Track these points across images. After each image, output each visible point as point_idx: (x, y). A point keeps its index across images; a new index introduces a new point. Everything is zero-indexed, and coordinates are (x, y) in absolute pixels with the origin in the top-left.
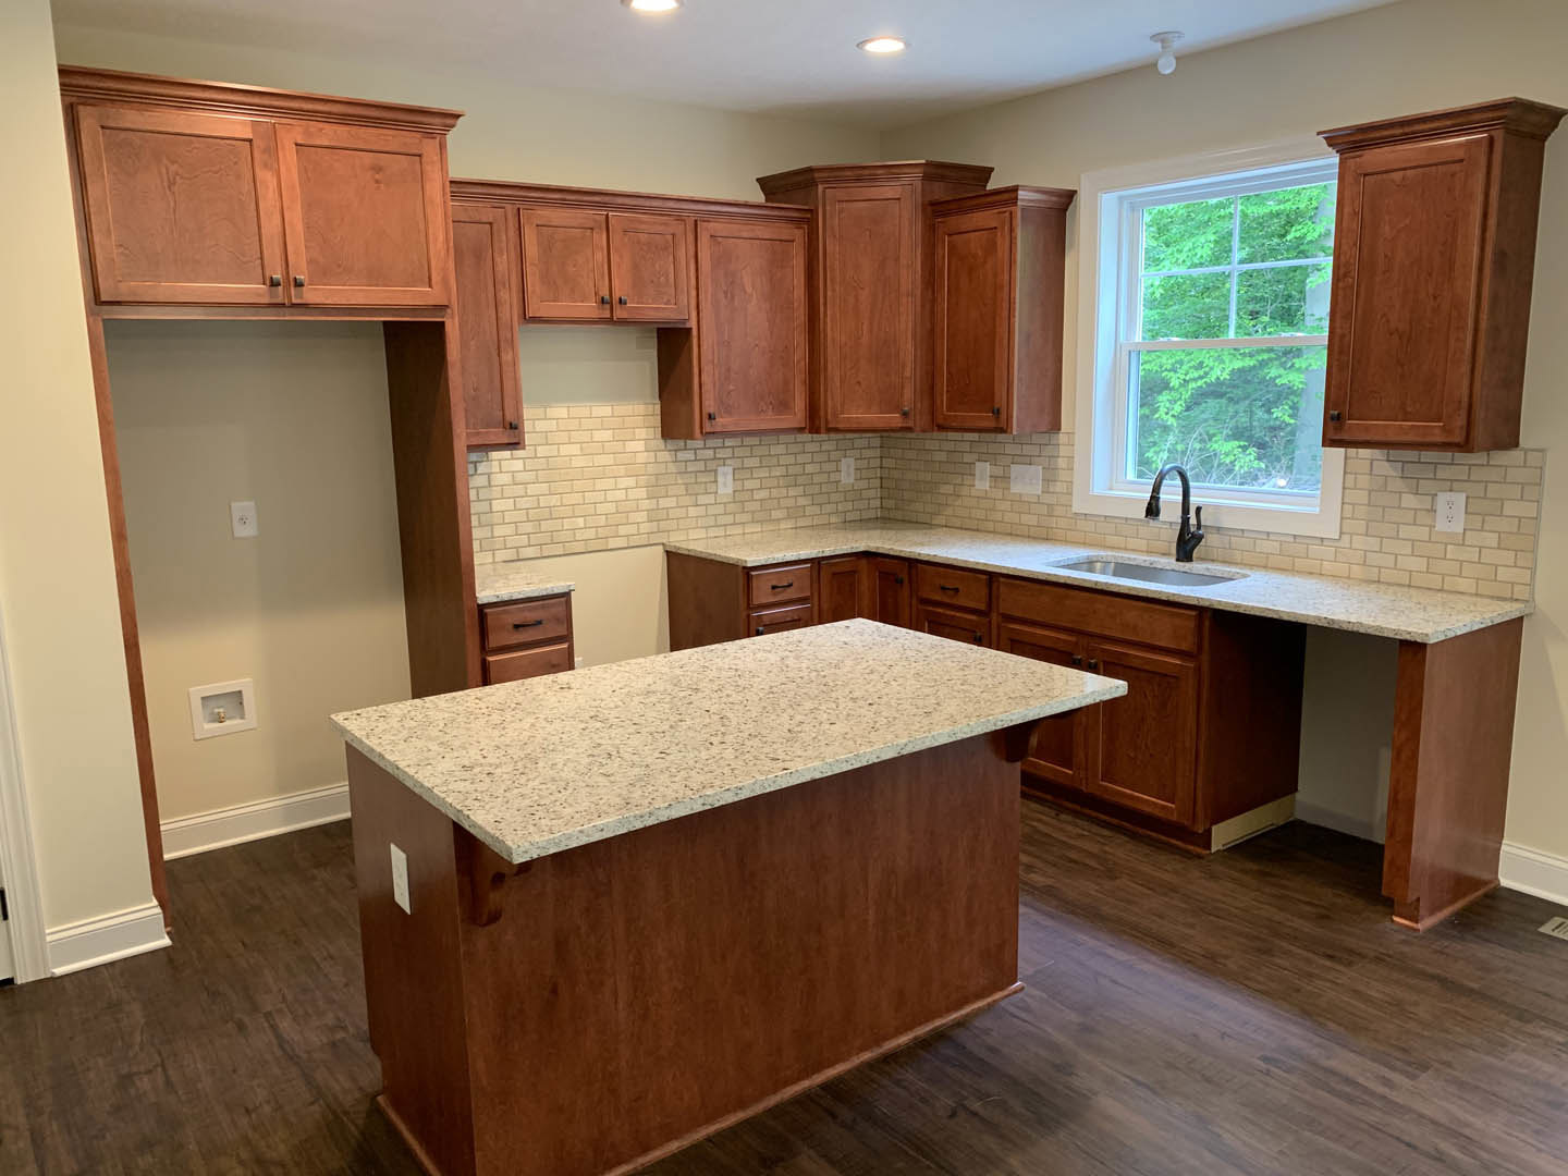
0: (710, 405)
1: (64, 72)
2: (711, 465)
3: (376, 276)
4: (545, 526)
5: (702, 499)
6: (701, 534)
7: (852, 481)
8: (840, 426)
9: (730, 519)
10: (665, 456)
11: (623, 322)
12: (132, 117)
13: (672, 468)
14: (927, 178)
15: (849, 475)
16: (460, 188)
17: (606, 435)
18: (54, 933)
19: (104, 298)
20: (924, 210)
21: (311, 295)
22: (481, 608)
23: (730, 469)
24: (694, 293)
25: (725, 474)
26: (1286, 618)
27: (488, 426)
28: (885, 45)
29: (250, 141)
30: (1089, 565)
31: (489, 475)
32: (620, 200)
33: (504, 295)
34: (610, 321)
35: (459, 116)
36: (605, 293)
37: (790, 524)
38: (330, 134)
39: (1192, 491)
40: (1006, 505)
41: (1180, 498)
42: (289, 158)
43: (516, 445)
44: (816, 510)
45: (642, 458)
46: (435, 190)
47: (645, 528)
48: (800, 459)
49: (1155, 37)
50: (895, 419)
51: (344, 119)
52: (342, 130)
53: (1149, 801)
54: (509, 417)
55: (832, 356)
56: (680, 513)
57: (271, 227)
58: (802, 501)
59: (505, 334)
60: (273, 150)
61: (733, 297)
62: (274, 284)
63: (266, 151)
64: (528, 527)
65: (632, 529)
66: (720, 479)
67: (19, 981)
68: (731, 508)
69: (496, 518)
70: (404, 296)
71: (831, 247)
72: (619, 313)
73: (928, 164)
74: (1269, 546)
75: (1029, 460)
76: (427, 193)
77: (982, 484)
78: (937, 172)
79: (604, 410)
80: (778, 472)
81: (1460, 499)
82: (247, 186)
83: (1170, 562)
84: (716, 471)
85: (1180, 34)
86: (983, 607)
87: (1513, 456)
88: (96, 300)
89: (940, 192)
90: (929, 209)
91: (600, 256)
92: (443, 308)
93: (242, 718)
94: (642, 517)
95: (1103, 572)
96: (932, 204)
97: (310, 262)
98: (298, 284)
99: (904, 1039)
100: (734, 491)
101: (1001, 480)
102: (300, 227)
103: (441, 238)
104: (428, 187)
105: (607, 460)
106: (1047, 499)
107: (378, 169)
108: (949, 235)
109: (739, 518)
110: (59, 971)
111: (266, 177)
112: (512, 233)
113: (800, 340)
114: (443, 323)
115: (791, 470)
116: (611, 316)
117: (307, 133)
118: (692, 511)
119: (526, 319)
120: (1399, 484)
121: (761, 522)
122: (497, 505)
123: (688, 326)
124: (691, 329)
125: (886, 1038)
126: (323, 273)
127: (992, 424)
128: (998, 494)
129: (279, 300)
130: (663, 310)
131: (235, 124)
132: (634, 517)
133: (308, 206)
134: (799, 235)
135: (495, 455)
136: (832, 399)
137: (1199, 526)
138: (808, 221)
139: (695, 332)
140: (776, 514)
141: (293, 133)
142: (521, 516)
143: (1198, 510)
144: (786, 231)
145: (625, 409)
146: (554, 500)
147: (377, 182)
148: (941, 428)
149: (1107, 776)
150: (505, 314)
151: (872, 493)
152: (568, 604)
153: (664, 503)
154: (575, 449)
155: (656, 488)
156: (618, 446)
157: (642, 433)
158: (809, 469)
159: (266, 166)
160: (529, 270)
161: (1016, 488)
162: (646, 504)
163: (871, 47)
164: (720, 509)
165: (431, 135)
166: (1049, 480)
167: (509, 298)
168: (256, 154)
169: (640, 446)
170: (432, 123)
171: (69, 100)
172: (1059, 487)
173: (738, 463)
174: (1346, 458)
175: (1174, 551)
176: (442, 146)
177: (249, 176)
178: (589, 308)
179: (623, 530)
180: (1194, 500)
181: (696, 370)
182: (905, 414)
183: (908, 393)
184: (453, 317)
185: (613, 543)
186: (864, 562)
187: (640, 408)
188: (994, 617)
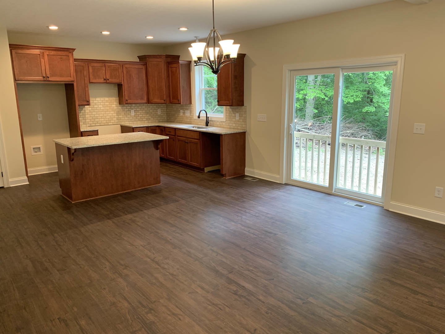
0: (127, 98)
1: (10, 45)
2: (130, 110)
3: (61, 76)
4: (96, 120)
5: (128, 116)
6: (128, 123)
7: (160, 114)
8: (153, 102)
9: (134, 120)
10: (120, 108)
11: (108, 83)
12: (20, 51)
13: (121, 110)
14: (166, 57)
15: (159, 112)
16: (76, 60)
17: (108, 103)
18: (10, 180)
19: (16, 80)
20: (166, 64)
21: (50, 79)
22: (82, 132)
23: (134, 110)
24: (123, 78)
25: (133, 112)
26: (214, 133)
27: (84, 101)
28: (150, 38)
29: (39, 54)
30: (193, 127)
31: (85, 110)
32: (107, 62)
33: (86, 78)
34: (106, 83)
35: (75, 49)
36: (105, 78)
37: (147, 121)
38: (53, 53)
39: (207, 114)
40: (185, 118)
41: (206, 116)
42: (46, 57)
43: (89, 105)
44: (152, 119)
45: (115, 108)
46: (71, 61)
47: (116, 121)
48: (149, 109)
49: (195, 37)
50: (163, 101)
51: (55, 50)
52: (55, 52)
53: (195, 164)
54: (87, 100)
55: (151, 90)
56: (123, 118)
57: (43, 68)
58: (149, 117)
59: (86, 85)
60: (43, 56)
61: (131, 79)
62: (44, 77)
63: (42, 56)
64: (93, 120)
65: (114, 121)
66: (131, 112)
67: (5, 187)
68: (134, 118)
69: (87, 118)
70: (67, 79)
71: (149, 69)
72: (108, 81)
73: (166, 55)
74: (218, 123)
75: (187, 109)
76: (70, 62)
77: (181, 114)
78: (168, 56)
79: (107, 99)
80: (143, 111)
81: (238, 114)
82: (39, 62)
83: (205, 126)
84: (131, 111)
85: (199, 37)
86: (174, 134)
87: (244, 107)
88: (15, 80)
89: (169, 60)
90: (167, 63)
91: (104, 72)
92: (73, 81)
93: (40, 152)
94: (115, 119)
95: (195, 128)
96: (168, 62)
97: (50, 74)
98: (48, 77)
99: (140, 189)
100: (135, 115)
101: (184, 113)
102: (48, 68)
103: (73, 70)
104: (70, 61)
105: (108, 108)
106: (190, 116)
107: (61, 58)
108: (171, 68)
109: (136, 120)
110: (11, 186)
111: (42, 60)
112: (87, 68)
113: (145, 87)
114: (73, 84)
115: (147, 111)
116: (106, 82)
117: (49, 53)
118: (126, 118)
119: (90, 83)
120: (232, 112)
121: (141, 121)
122: (86, 116)
123: (122, 83)
124: (122, 84)
125: (136, 188)
126: (52, 75)
127: (178, 102)
128: (184, 116)
129: (45, 80)
130: (117, 81)
131: (37, 52)
132: (113, 119)
133: (50, 65)
134: (144, 67)
135: (86, 106)
136: (151, 98)
137: (208, 120)
138: (145, 64)
139: (123, 85)
140: (144, 119)
141: (47, 53)
142: (91, 118)
143: (208, 117)
144: (141, 67)
145: (111, 99)
146: (98, 115)
147: (61, 60)
148: (172, 103)
149: (191, 161)
150: (86, 82)
151: (165, 116)
152: (98, 132)
153: (120, 116)
154: (101, 106)
155: (118, 113)
156: (110, 106)
157: (115, 103)
158: (151, 111)
159: (42, 58)
160: (90, 74)
161: (186, 115)
162: (116, 117)
163: (147, 37)
164: (132, 118)
165: (70, 53)
166: (191, 113)
167: (87, 79)
168: (41, 57)
169: (114, 106)
170: (71, 51)
171: (11, 49)
172: (192, 114)
173: (135, 109)
174: (226, 108)
175: (205, 124)
176: (73, 54)
177: (39, 60)
178: (102, 80)
179: (111, 121)
180: (208, 116)
181: (124, 92)
182: (164, 100)
183: (165, 96)
184: (75, 82)
185: (109, 124)
186: (157, 128)
187: (114, 99)
188: (176, 136)
